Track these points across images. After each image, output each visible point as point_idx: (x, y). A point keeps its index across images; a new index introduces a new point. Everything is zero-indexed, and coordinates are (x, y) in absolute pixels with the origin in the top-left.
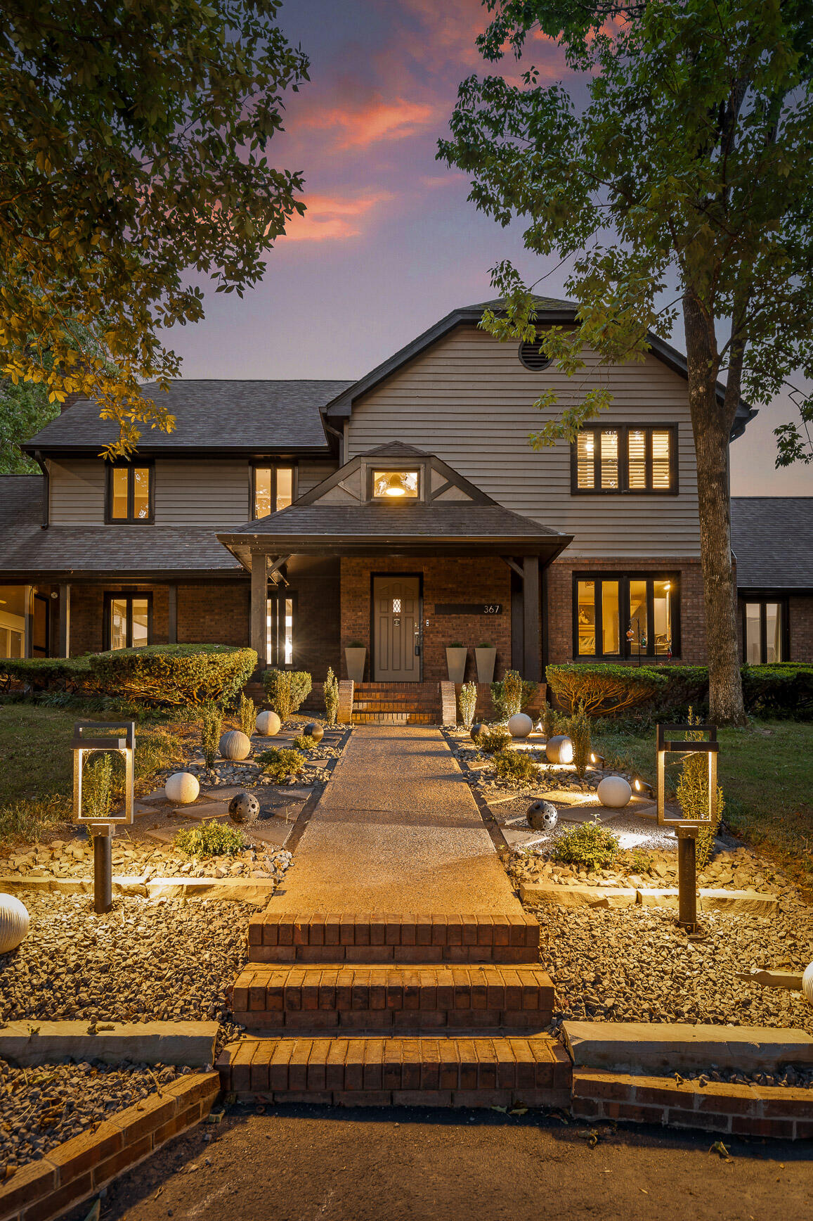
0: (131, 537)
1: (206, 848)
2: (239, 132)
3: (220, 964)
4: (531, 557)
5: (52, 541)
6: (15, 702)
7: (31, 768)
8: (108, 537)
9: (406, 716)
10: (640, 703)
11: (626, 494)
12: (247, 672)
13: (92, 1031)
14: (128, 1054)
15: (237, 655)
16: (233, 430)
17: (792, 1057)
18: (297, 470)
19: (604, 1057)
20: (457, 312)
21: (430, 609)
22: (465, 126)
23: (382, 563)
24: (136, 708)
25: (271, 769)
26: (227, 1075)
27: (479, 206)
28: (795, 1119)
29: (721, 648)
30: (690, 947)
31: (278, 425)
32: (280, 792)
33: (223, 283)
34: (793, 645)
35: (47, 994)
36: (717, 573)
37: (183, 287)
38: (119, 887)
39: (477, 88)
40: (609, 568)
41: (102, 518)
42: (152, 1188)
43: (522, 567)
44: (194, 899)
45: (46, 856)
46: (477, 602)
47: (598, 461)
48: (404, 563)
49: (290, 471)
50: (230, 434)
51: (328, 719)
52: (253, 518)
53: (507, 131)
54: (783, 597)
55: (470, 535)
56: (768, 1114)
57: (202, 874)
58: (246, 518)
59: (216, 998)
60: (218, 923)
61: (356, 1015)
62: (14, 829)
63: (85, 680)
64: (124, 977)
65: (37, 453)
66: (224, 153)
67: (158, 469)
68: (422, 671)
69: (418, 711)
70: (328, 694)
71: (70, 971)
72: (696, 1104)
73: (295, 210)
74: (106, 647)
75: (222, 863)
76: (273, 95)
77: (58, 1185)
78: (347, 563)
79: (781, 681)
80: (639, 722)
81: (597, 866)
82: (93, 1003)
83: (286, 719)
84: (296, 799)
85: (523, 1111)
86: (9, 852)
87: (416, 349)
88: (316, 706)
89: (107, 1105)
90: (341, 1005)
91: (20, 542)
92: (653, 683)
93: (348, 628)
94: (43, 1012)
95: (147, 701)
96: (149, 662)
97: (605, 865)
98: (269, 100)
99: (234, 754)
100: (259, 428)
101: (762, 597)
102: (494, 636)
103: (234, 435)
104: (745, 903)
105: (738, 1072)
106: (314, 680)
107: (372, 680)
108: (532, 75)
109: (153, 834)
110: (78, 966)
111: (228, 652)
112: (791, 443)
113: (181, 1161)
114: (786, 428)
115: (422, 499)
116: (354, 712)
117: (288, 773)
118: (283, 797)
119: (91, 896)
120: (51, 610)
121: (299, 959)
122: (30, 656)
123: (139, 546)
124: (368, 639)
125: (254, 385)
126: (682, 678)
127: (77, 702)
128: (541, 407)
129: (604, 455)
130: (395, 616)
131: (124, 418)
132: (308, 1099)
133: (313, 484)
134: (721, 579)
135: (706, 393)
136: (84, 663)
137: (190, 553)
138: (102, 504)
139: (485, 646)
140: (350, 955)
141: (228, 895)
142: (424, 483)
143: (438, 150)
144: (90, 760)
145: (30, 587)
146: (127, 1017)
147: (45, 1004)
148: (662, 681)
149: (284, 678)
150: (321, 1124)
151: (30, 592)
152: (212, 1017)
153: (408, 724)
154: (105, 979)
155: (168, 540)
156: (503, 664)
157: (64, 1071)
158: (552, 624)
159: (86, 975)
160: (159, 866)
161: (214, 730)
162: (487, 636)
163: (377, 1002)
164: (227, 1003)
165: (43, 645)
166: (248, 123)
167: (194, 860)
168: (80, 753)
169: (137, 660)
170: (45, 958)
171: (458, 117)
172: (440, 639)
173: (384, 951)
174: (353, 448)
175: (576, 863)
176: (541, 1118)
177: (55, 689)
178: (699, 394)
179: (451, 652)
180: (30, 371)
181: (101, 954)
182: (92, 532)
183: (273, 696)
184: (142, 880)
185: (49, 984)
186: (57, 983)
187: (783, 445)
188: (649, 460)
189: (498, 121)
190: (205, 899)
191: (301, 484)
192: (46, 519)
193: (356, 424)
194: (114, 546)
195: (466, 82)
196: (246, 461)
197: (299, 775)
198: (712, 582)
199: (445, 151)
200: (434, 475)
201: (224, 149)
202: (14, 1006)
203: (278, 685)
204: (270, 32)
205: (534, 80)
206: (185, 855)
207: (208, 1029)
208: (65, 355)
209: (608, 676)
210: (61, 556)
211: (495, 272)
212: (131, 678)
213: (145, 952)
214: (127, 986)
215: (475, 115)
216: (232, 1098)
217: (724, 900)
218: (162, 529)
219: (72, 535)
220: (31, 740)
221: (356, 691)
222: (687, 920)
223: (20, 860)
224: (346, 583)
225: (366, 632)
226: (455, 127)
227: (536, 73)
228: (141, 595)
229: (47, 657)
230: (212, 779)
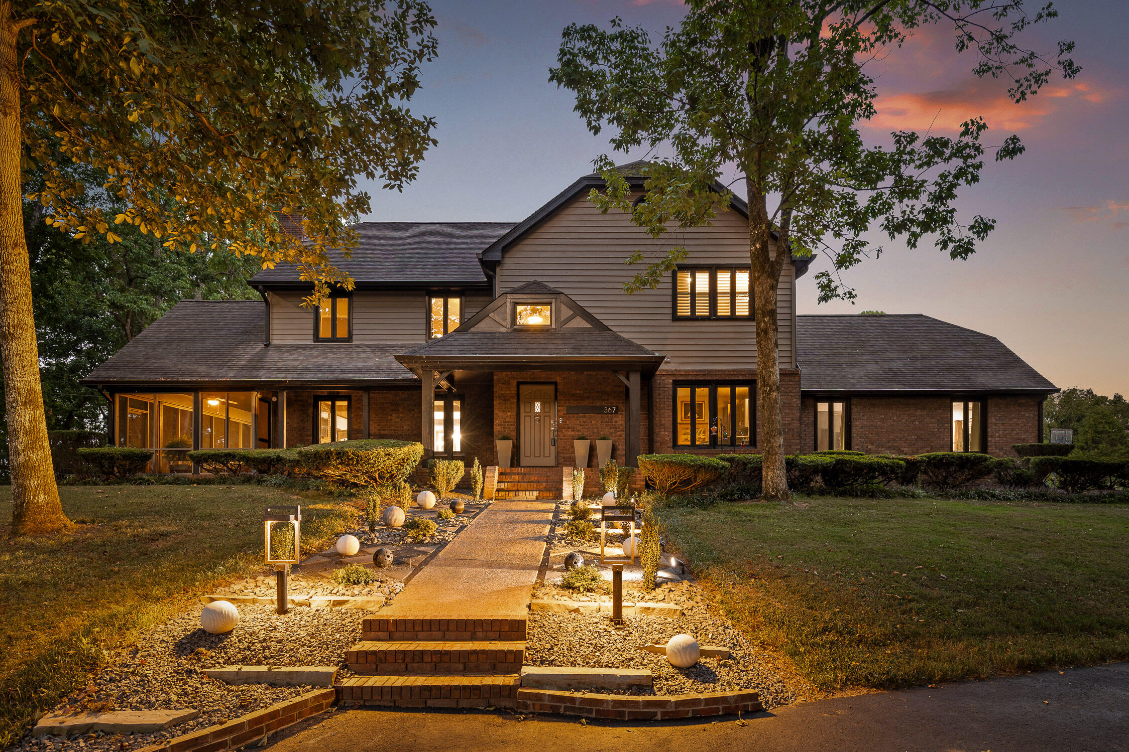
0: (333, 353)
1: (349, 580)
2: (391, 89)
3: (345, 640)
4: (635, 371)
5: (273, 357)
6: (243, 482)
7: (250, 533)
8: (316, 353)
9: (536, 493)
10: (706, 484)
11: (714, 320)
12: (415, 461)
13: (269, 669)
14: (288, 680)
15: (406, 449)
16: (414, 267)
17: (637, 682)
18: (463, 299)
19: (538, 682)
20: (583, 179)
21: (563, 410)
22: (569, 59)
23: (526, 375)
24: (333, 488)
25: (412, 533)
26: (339, 692)
27: (582, 116)
28: (627, 710)
29: (770, 442)
30: (613, 632)
31: (450, 262)
32: (416, 548)
33: (388, 182)
34: (854, 435)
35: (247, 653)
36: (768, 385)
37: (354, 192)
38: (293, 601)
39: (576, 32)
40: (701, 378)
41: (311, 337)
42: (294, 734)
43: (628, 378)
44: (337, 608)
45: (253, 585)
46: (598, 404)
47: (693, 294)
48: (542, 375)
49: (458, 300)
50: (411, 270)
51: (475, 496)
52: (430, 338)
53: (601, 61)
54: (846, 397)
55: (587, 355)
56: (613, 707)
57: (343, 595)
58: (424, 337)
59: (340, 656)
60: (347, 620)
61: (416, 665)
62: (235, 570)
63: (295, 466)
64: (290, 645)
65: (260, 287)
66: (381, 103)
67: (355, 299)
68: (557, 457)
69: (547, 490)
70: (474, 477)
71: (260, 642)
72: (577, 703)
73: (430, 143)
74: (316, 441)
75: (357, 589)
76: (413, 66)
77: (247, 729)
78: (498, 376)
79: (822, 465)
80: (706, 497)
81: (582, 590)
82: (272, 657)
83: (443, 496)
84: (423, 553)
85: (492, 708)
86: (231, 583)
87: (551, 208)
88: (466, 486)
89: (274, 700)
90: (407, 660)
91: (248, 357)
92: (716, 469)
93: (500, 425)
94: (244, 661)
95: (343, 482)
96: (340, 455)
97: (589, 590)
98: (411, 69)
99: (393, 523)
100: (435, 265)
101: (831, 398)
102: (612, 431)
103: (414, 272)
104: (661, 610)
105: (607, 689)
106: (465, 466)
107: (519, 465)
108: (617, 21)
109: (323, 574)
110: (265, 640)
111: (399, 446)
112: (828, 285)
113: (310, 725)
114: (823, 274)
115: (553, 326)
116: (498, 490)
117: (425, 535)
118: (416, 551)
119: (276, 606)
120: (273, 410)
121: (391, 638)
122: (256, 447)
123: (340, 360)
124: (514, 433)
125: (433, 227)
126: (745, 464)
127: (290, 484)
128: (630, 264)
129: (699, 289)
130: (536, 415)
131: (317, 279)
132: (382, 703)
133: (476, 310)
134: (771, 390)
135: (761, 249)
136: (293, 454)
137: (378, 366)
138: (312, 327)
139: (604, 439)
140: (420, 636)
141: (357, 606)
142: (556, 315)
143: (549, 75)
144: (275, 528)
145: (255, 393)
146: (289, 664)
147: (246, 657)
148: (723, 467)
149: (442, 466)
150: (385, 713)
151: (255, 396)
152: (337, 665)
153: (538, 499)
154: (279, 646)
155: (363, 355)
156: (618, 452)
157: (254, 687)
158: (657, 420)
159: (269, 644)
160: (319, 590)
161: (374, 506)
162: (606, 431)
163: (427, 658)
164: (346, 660)
165: (266, 437)
166: (396, 84)
167: (341, 587)
168: (269, 524)
169: (331, 453)
170: (247, 636)
171: (563, 53)
172: (570, 433)
173: (440, 634)
174: (503, 285)
175: (573, 589)
176: (501, 712)
177: (275, 473)
178: (756, 249)
179: (577, 443)
180: (248, 248)
181: (278, 635)
182: (304, 349)
183: (434, 479)
184: (307, 597)
185: (249, 648)
186: (253, 648)
187: (823, 287)
188: (733, 293)
189: (594, 53)
190: (343, 608)
191: (467, 310)
192: (268, 338)
193: (506, 266)
194: (320, 360)
195: (568, 28)
196: (424, 292)
197: (432, 537)
198: (764, 392)
199: (554, 76)
200: (563, 307)
201: (381, 100)
202: (229, 658)
203: (436, 471)
204: (418, 4)
205: (619, 25)
206: (336, 584)
207: (333, 669)
208: (274, 236)
209: (680, 464)
210: (279, 369)
211: (596, 162)
212: (327, 465)
213: (303, 633)
214: (291, 650)
215: (576, 51)
216: (342, 703)
217: (649, 608)
218: (358, 346)
219: (288, 351)
220: (252, 513)
221: (501, 474)
222: (617, 619)
223: (236, 587)
224: (498, 390)
225: (513, 428)
226: (560, 60)
227: (620, 20)
228: (342, 398)
229: (269, 447)
230: (372, 540)
